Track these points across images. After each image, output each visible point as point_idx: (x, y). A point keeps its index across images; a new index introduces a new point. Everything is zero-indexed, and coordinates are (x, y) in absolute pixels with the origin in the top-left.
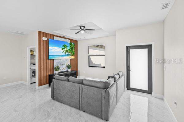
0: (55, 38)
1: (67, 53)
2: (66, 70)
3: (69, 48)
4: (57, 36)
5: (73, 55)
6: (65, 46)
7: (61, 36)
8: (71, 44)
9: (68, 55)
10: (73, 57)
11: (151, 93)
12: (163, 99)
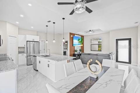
0: (75, 35)
1: (80, 43)
2: (79, 52)
3: (80, 40)
4: (76, 34)
5: (82, 44)
6: (79, 39)
7: (78, 34)
8: (81, 38)
9: (80, 44)
10: (82, 45)
11: (131, 64)
12: (137, 66)
